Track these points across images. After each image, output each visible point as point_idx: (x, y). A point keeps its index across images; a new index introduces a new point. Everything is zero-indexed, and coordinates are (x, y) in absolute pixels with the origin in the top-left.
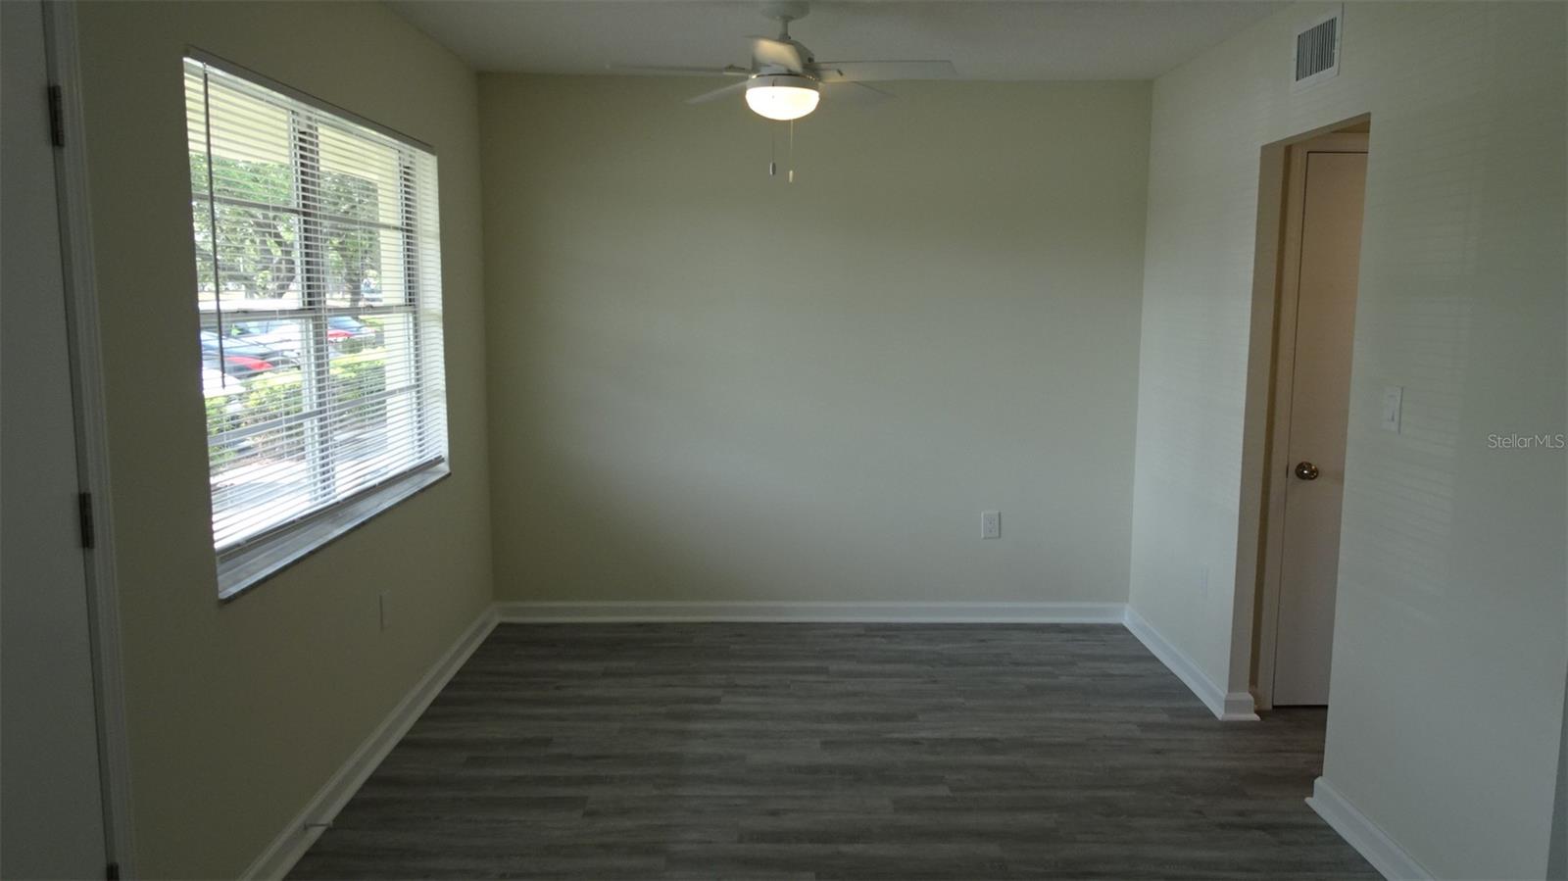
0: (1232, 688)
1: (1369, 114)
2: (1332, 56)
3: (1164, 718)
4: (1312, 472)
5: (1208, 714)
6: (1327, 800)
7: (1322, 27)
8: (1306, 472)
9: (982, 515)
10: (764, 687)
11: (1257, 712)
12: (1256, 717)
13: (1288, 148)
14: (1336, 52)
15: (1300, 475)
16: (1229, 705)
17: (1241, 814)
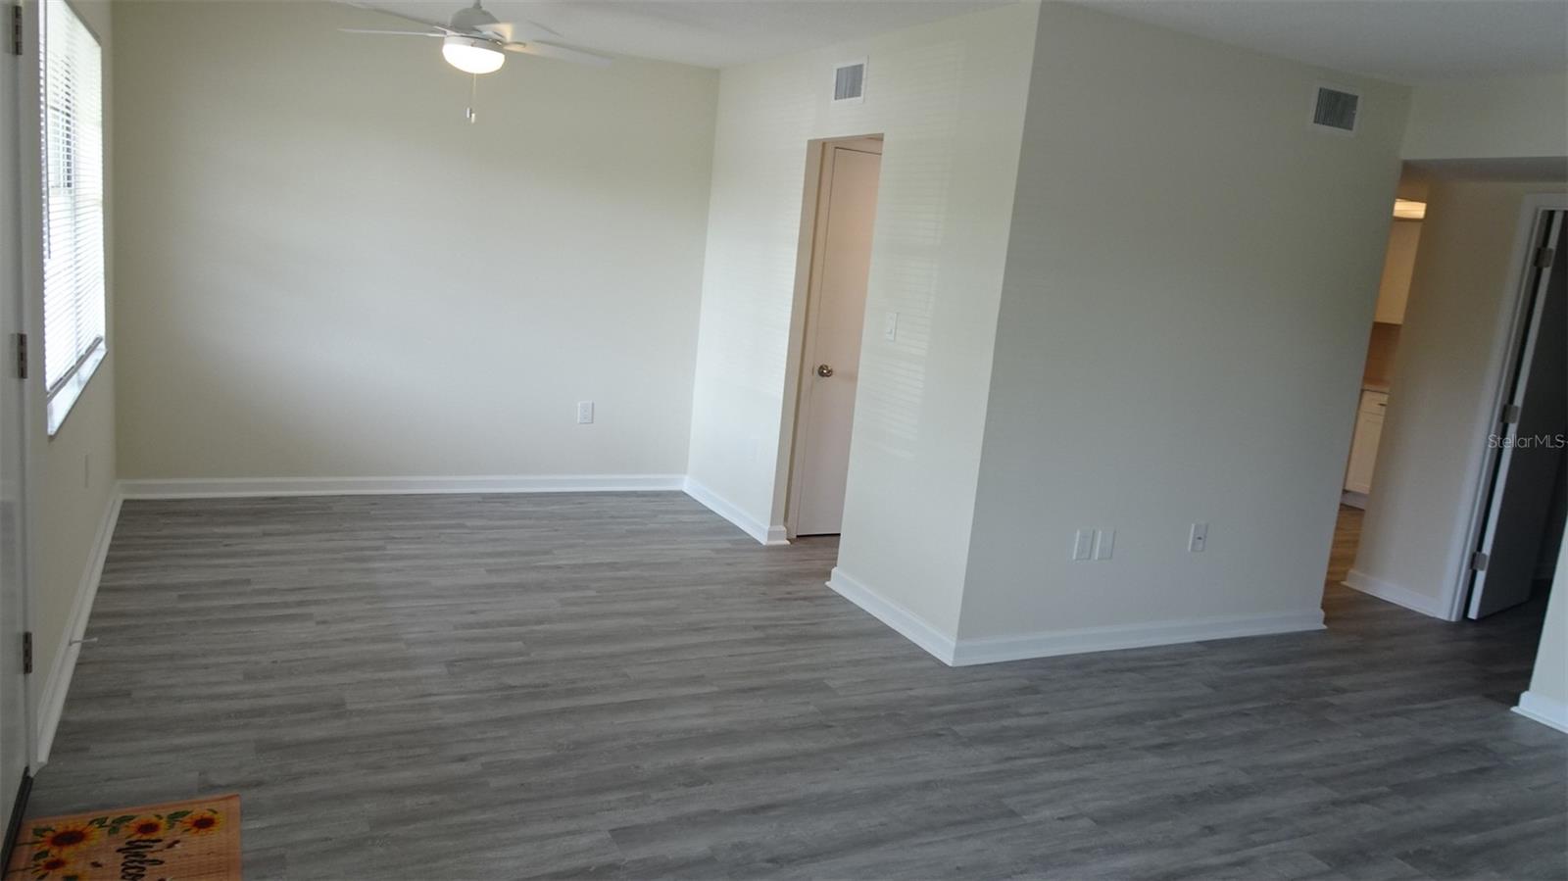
0: (773, 523)
1: (883, 134)
2: (860, 89)
3: (729, 545)
4: (829, 371)
5: (757, 543)
6: (840, 582)
7: (855, 67)
8: (824, 372)
9: (579, 405)
10: (419, 538)
11: (788, 539)
12: (788, 542)
13: (824, 144)
14: (863, 87)
15: (822, 374)
16: (771, 535)
17: (789, 593)
